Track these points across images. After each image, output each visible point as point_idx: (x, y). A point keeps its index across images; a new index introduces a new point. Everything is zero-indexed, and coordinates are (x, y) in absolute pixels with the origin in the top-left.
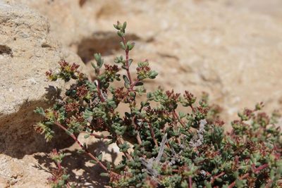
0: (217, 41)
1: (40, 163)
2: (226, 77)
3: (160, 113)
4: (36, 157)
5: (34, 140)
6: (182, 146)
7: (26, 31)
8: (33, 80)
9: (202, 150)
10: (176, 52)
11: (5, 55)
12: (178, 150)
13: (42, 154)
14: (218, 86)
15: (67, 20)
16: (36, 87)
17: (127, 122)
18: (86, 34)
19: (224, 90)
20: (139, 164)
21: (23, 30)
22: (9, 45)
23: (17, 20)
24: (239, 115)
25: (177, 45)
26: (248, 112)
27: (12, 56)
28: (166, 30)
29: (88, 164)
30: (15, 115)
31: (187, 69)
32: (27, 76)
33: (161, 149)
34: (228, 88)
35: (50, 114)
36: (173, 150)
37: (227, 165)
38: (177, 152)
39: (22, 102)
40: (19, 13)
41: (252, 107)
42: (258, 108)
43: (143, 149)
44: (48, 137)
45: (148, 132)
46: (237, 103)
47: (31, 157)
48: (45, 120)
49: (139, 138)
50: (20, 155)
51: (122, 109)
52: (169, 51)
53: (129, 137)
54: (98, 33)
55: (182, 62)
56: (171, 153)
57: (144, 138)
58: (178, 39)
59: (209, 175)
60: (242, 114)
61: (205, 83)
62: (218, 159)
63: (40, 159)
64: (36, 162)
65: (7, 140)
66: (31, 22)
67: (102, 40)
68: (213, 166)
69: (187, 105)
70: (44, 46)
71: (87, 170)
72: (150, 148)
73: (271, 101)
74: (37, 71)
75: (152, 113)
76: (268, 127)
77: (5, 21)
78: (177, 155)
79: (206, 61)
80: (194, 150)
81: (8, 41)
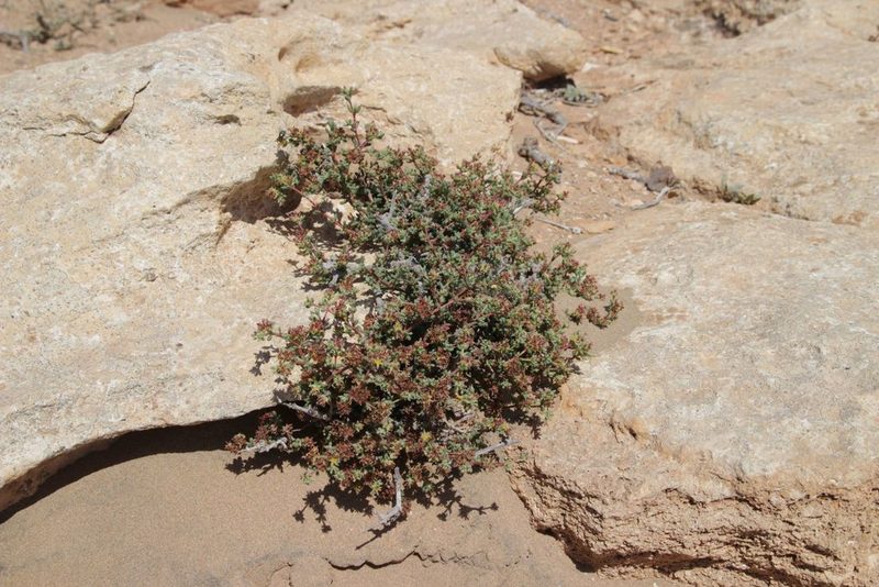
0: (423, 88)
1: (272, 227)
2: (437, 127)
3: (389, 170)
4: (267, 222)
5: (262, 205)
6: (411, 201)
7: (250, 99)
8: (263, 147)
9: (430, 204)
10: (382, 104)
11: (233, 124)
12: (408, 205)
13: (272, 218)
14: (430, 137)
15: (270, 77)
16: (266, 154)
17: (357, 182)
18: (290, 91)
19: (436, 142)
20: (374, 221)
21: (248, 98)
22: (237, 114)
23: (241, 89)
24: (458, 168)
25: (382, 95)
26: (466, 164)
27: (240, 125)
28: (369, 80)
29: (316, 225)
30: (251, 182)
31: (396, 121)
32: (257, 144)
33: (392, 205)
34: (439, 139)
35: (282, 178)
36: (402, 205)
37: (456, 215)
38: (407, 206)
39: (257, 170)
40: (242, 81)
41: (470, 159)
42: (475, 159)
43: (375, 206)
44: (281, 201)
45: (378, 190)
46: (450, 154)
47: (262, 222)
48: (279, 187)
49: (370, 196)
50: (252, 220)
51: (354, 168)
52: (376, 104)
53: (362, 196)
54: (301, 89)
55: (389, 114)
56: (401, 208)
57: (375, 195)
58: (382, 88)
59: (438, 225)
60: (460, 166)
61: (415, 135)
62: (447, 209)
63: (272, 223)
64: (268, 226)
65: (241, 207)
66: (254, 89)
67: (306, 95)
68: (443, 217)
69: (411, 161)
70: (269, 112)
71: (316, 230)
72: (381, 205)
73: (484, 149)
74: (265, 138)
75: (382, 171)
76: (486, 177)
77: (230, 91)
78: (406, 210)
79: (415, 111)
80: (423, 203)
81: (235, 111)
